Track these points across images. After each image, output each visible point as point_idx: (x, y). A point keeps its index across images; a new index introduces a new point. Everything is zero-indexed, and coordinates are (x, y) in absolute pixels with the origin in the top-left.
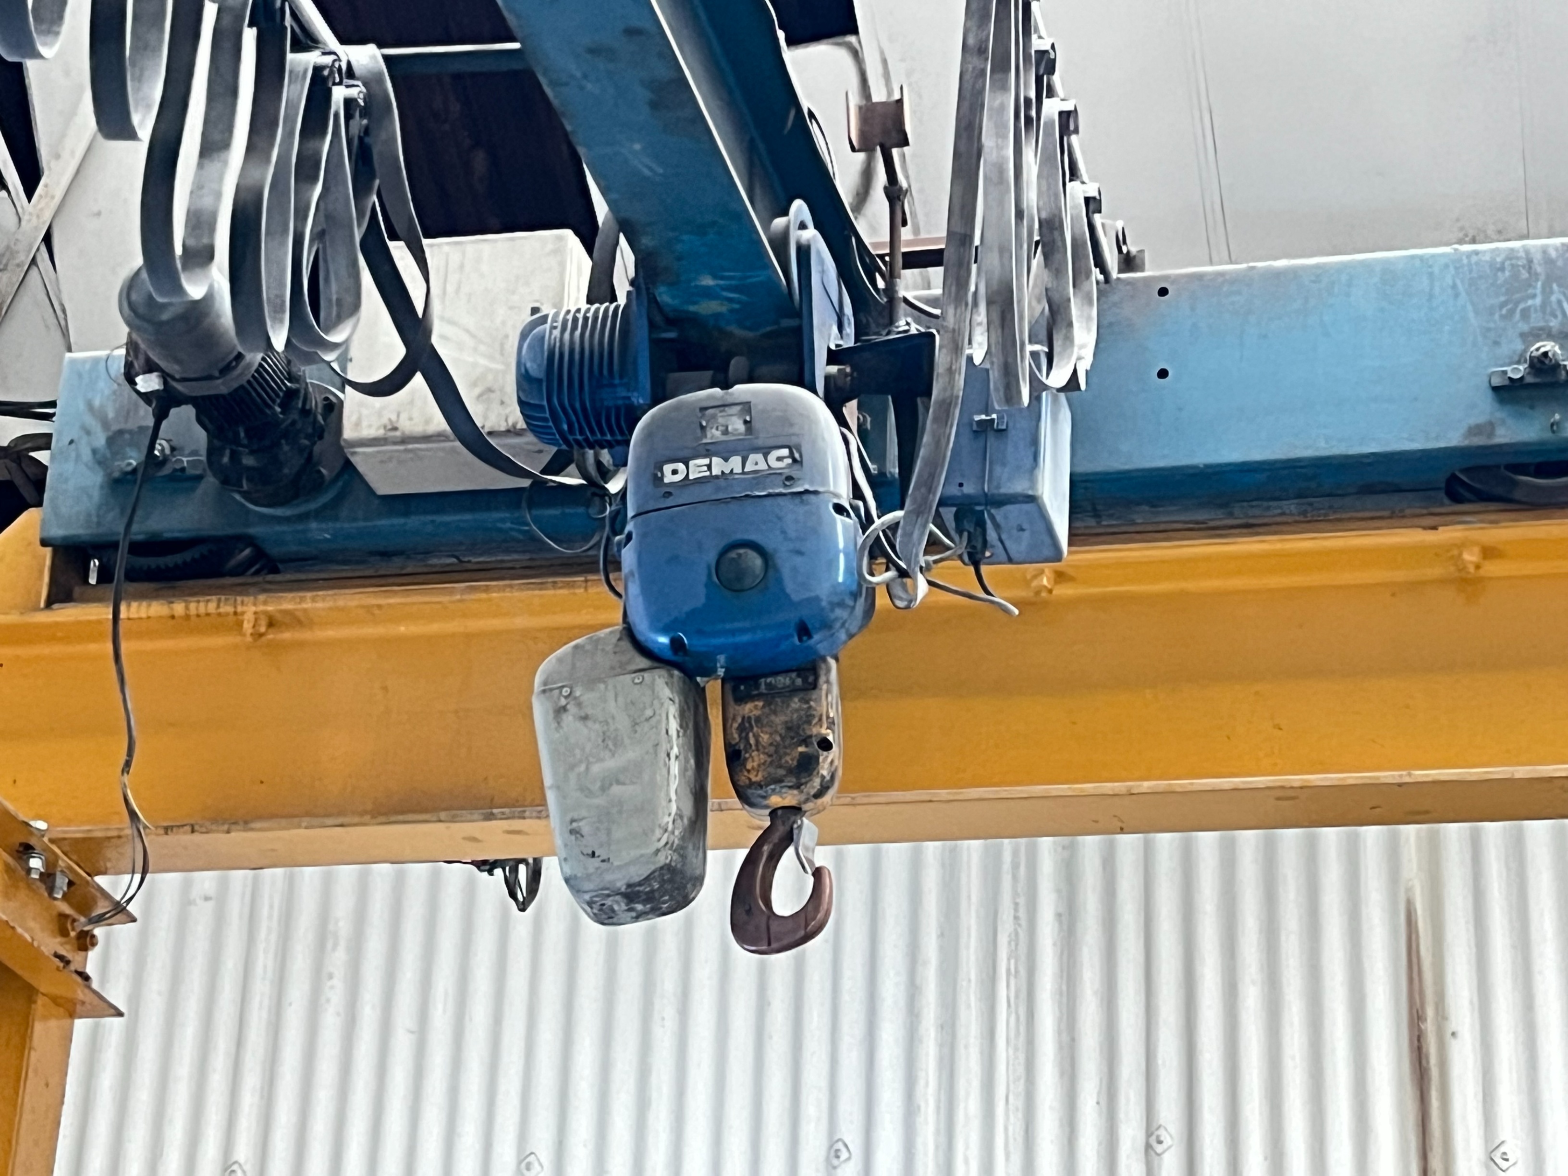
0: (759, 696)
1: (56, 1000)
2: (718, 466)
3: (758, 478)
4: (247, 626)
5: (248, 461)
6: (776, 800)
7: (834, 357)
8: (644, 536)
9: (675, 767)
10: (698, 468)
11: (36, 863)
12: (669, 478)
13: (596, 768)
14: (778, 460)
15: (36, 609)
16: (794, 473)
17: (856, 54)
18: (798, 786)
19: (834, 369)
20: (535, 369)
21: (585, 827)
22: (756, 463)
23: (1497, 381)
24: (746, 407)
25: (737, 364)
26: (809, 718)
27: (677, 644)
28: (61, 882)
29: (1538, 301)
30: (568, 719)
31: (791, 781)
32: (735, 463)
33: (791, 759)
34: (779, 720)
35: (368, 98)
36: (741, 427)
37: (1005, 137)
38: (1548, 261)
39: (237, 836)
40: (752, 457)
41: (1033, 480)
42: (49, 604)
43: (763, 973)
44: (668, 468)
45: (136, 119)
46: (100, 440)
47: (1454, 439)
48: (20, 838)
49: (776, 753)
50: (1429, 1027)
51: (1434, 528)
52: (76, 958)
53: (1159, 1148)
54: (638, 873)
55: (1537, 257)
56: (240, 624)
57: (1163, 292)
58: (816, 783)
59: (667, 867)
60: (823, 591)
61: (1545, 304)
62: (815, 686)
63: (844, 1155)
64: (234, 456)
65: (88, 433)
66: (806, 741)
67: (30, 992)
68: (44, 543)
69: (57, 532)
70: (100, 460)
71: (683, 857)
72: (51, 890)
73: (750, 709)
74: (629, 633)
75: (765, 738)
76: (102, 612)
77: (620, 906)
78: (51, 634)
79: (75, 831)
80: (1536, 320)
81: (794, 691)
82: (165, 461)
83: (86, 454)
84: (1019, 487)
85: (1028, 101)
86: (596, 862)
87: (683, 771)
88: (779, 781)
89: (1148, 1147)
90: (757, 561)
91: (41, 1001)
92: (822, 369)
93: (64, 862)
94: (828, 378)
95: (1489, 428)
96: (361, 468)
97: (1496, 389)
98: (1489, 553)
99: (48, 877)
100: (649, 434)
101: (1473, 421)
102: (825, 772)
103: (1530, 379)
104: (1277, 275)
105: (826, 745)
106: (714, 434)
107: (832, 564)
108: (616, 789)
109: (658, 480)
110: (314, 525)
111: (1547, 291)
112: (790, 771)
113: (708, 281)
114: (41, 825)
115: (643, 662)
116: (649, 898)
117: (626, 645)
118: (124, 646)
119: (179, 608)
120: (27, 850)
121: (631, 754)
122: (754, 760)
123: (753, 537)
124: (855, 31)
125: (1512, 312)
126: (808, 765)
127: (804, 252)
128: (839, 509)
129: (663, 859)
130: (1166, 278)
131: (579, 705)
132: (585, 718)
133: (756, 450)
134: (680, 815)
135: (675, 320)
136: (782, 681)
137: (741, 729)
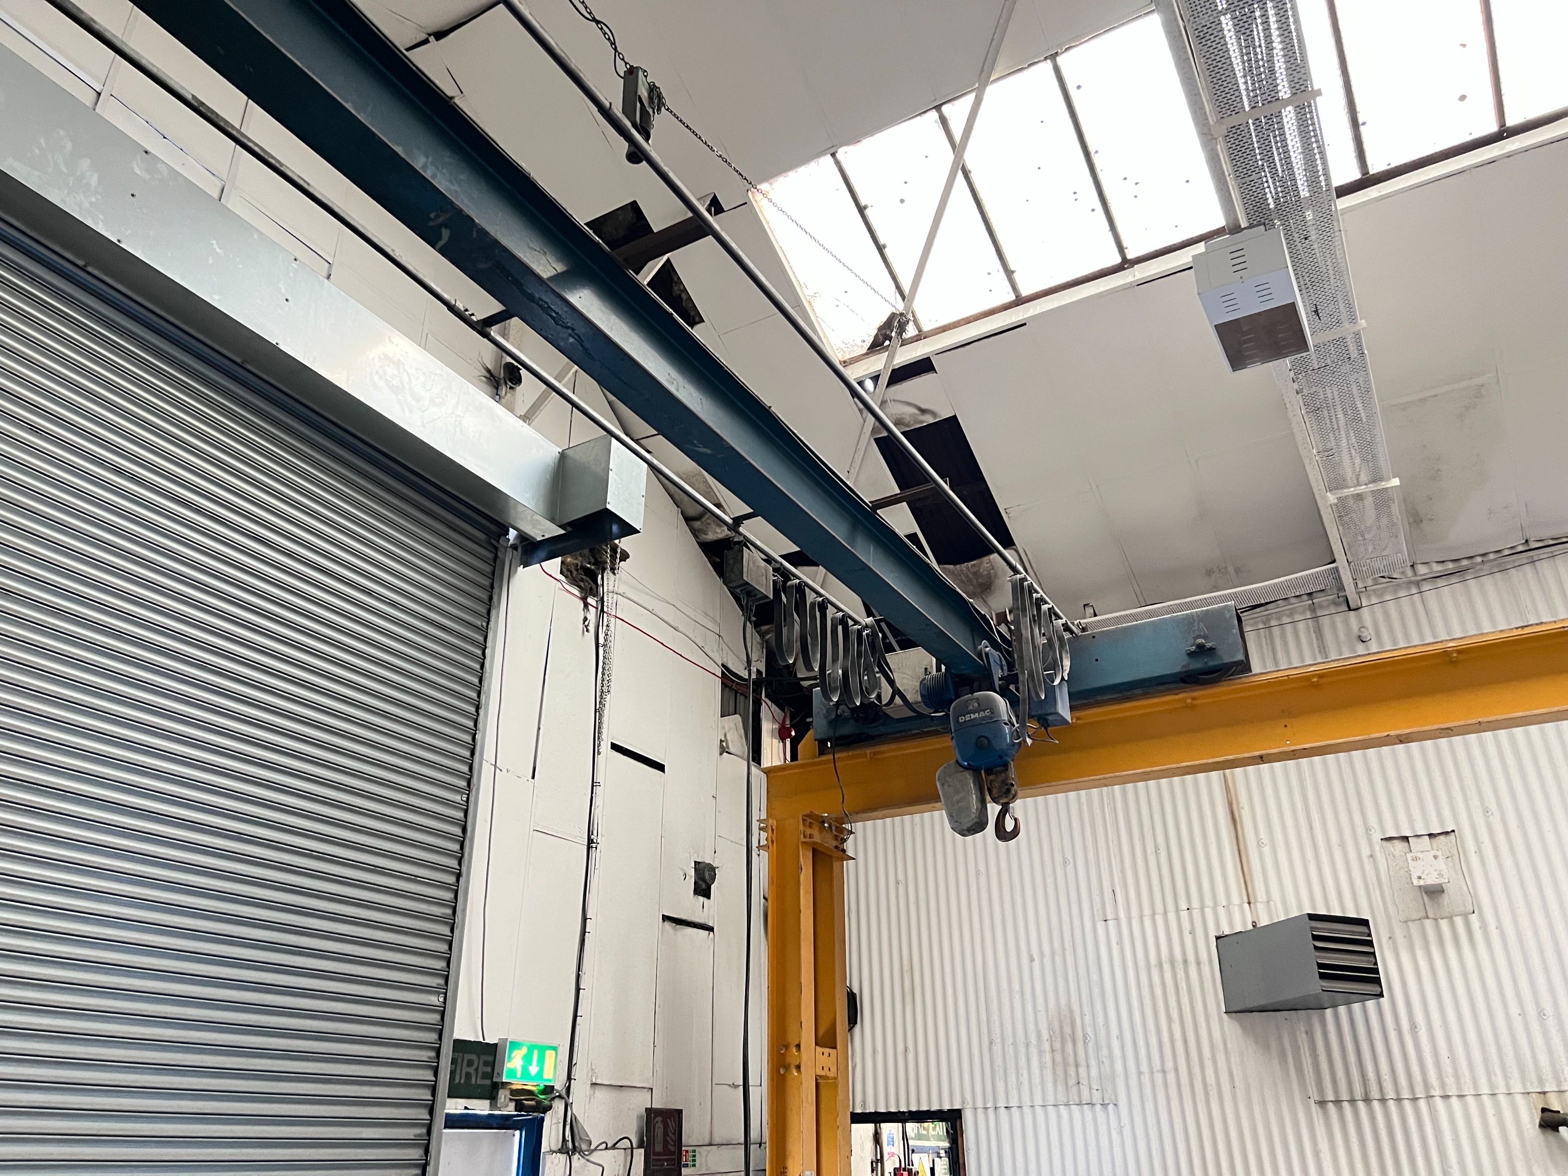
0: (993, 774)
1: (838, 858)
2: (973, 716)
3: (983, 718)
4: (868, 756)
5: (861, 715)
6: (1002, 801)
7: (1000, 679)
8: (957, 737)
9: (974, 796)
10: (967, 718)
11: (826, 825)
12: (960, 721)
13: (954, 799)
14: (987, 713)
15: (816, 757)
16: (992, 715)
17: (1017, 551)
18: (1006, 797)
19: (1000, 682)
20: (924, 692)
21: (954, 815)
22: (982, 714)
23: (1188, 652)
24: (977, 699)
25: (976, 685)
26: (1007, 778)
27: (969, 764)
28: (834, 828)
29: (1196, 628)
30: (946, 786)
31: (1004, 796)
32: (977, 715)
33: (1004, 790)
34: (999, 779)
35: (872, 632)
36: (977, 705)
37: (1027, 629)
38: (1198, 616)
39: (874, 813)
40: (981, 713)
41: (1056, 709)
42: (819, 756)
43: (1007, 847)
44: (960, 718)
45: (814, 665)
46: (825, 712)
47: (1178, 669)
48: (821, 820)
49: (1000, 788)
50: (1235, 807)
51: (1177, 694)
52: (841, 846)
53: (1159, 851)
54: (969, 825)
55: (1195, 615)
56: (866, 756)
57: (1094, 637)
58: (1011, 796)
59: (976, 823)
60: (1004, 746)
61: (1198, 628)
62: (1007, 770)
63: (1068, 862)
64: (857, 715)
65: (821, 710)
66: (1007, 785)
67: (831, 857)
68: (815, 740)
69: (818, 737)
70: (826, 717)
71: (980, 819)
72: (831, 830)
73: (992, 777)
74: (957, 762)
75: (997, 785)
76: (831, 757)
77: (966, 833)
78: (821, 763)
79: (834, 816)
80: (1197, 633)
81: (1002, 771)
82: (841, 715)
83: (822, 717)
84: (1053, 710)
85: (1034, 616)
86: (958, 824)
87: (976, 797)
88: (1001, 796)
89: (1156, 851)
90: (985, 741)
91: (834, 859)
92: (997, 683)
93: (833, 823)
94: (1000, 685)
95: (1188, 665)
96: (888, 713)
97: (1188, 654)
98: (1193, 699)
99: (830, 827)
100: (955, 708)
101: (1183, 664)
102: (1013, 792)
103: (1197, 650)
104: (1125, 628)
105: (1012, 785)
106: (971, 708)
107: (1006, 738)
108: (960, 804)
109: (958, 721)
110: (881, 728)
111: (1198, 624)
112: (1004, 793)
113: (963, 667)
114: (826, 815)
115: (962, 769)
116: (974, 830)
117: (957, 765)
118: (837, 764)
119: (851, 753)
120: (823, 822)
121: (961, 795)
122: (995, 791)
123: (983, 734)
124: (1014, 544)
125: (1190, 632)
126: (1008, 791)
127: (987, 654)
128: (1006, 724)
129: (975, 820)
130: (1094, 633)
131: (948, 782)
132: (949, 786)
133: (982, 711)
134: (977, 809)
135: (957, 676)
136: (999, 769)
137: (991, 783)
